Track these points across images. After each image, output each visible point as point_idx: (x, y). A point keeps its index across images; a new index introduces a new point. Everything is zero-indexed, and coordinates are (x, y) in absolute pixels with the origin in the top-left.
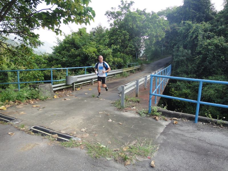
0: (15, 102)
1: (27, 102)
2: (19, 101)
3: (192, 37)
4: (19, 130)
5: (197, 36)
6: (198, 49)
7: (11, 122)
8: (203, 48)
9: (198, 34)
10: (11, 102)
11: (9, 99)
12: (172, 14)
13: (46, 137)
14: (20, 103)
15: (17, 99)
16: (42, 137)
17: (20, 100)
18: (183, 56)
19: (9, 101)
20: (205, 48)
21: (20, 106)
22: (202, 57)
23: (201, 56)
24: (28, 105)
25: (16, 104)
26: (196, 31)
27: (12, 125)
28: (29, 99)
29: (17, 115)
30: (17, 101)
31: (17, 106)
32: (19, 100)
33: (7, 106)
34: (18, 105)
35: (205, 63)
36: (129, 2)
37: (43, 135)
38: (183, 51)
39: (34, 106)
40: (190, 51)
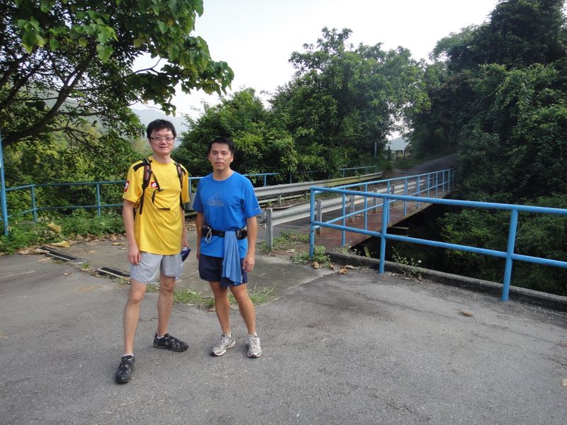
0: (85, 236)
1: (106, 238)
2: (92, 236)
3: (502, 102)
4: (81, 271)
5: (516, 100)
6: (518, 131)
7: (72, 262)
8: (531, 129)
9: (517, 94)
10: (79, 236)
11: (76, 232)
12: (461, 47)
13: (115, 280)
14: (93, 239)
15: (89, 232)
16: (110, 280)
17: (94, 234)
18: (480, 150)
19: (76, 235)
20: (534, 127)
21: (92, 243)
22: (526, 149)
23: (524, 148)
24: (106, 241)
25: (87, 240)
26: (513, 88)
27: (72, 265)
28: (110, 233)
29: (85, 254)
30: (89, 234)
31: (88, 244)
32: (92, 233)
33: (72, 242)
34: (89, 241)
35: (535, 164)
36: (340, 31)
37: (111, 277)
38: (481, 136)
39: (116, 243)
40: (496, 137)
